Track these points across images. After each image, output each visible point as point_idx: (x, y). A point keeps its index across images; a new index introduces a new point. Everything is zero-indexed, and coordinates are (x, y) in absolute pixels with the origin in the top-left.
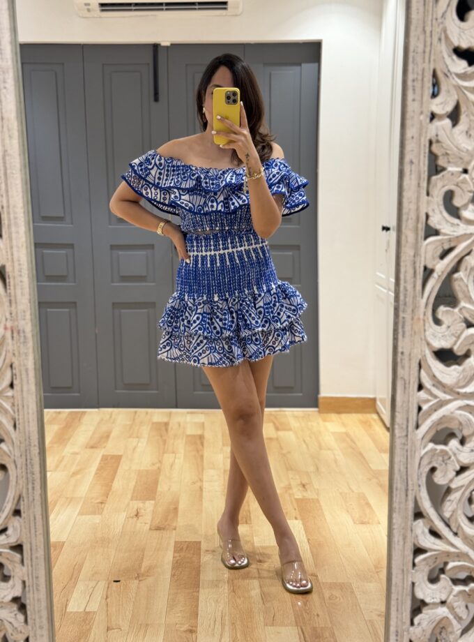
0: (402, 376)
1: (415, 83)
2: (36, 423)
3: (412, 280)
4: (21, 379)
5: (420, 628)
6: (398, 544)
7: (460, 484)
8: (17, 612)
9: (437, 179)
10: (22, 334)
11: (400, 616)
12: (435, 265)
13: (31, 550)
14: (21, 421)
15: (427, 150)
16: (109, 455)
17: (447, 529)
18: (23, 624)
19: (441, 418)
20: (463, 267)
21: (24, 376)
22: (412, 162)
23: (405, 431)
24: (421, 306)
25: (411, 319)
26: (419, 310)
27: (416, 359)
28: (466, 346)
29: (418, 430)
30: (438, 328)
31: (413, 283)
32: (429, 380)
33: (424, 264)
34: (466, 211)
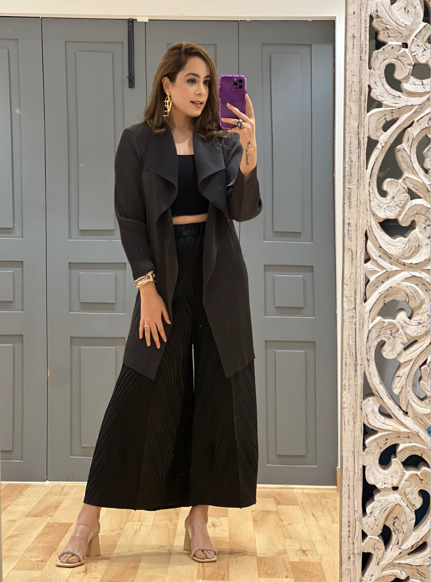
3: (357, 151)
5: (372, 517)
7: (408, 358)
9: (378, 52)
11: (351, 504)
12: (378, 137)
15: (368, 25)
17: (397, 407)
19: (388, 290)
20: (405, 139)
22: (354, 36)
23: (354, 303)
24: (365, 177)
25: (357, 189)
26: (363, 180)
27: (362, 230)
28: (410, 217)
29: (366, 303)
30: (383, 200)
31: (358, 154)
32: (375, 251)
33: (368, 135)
34: (407, 84)
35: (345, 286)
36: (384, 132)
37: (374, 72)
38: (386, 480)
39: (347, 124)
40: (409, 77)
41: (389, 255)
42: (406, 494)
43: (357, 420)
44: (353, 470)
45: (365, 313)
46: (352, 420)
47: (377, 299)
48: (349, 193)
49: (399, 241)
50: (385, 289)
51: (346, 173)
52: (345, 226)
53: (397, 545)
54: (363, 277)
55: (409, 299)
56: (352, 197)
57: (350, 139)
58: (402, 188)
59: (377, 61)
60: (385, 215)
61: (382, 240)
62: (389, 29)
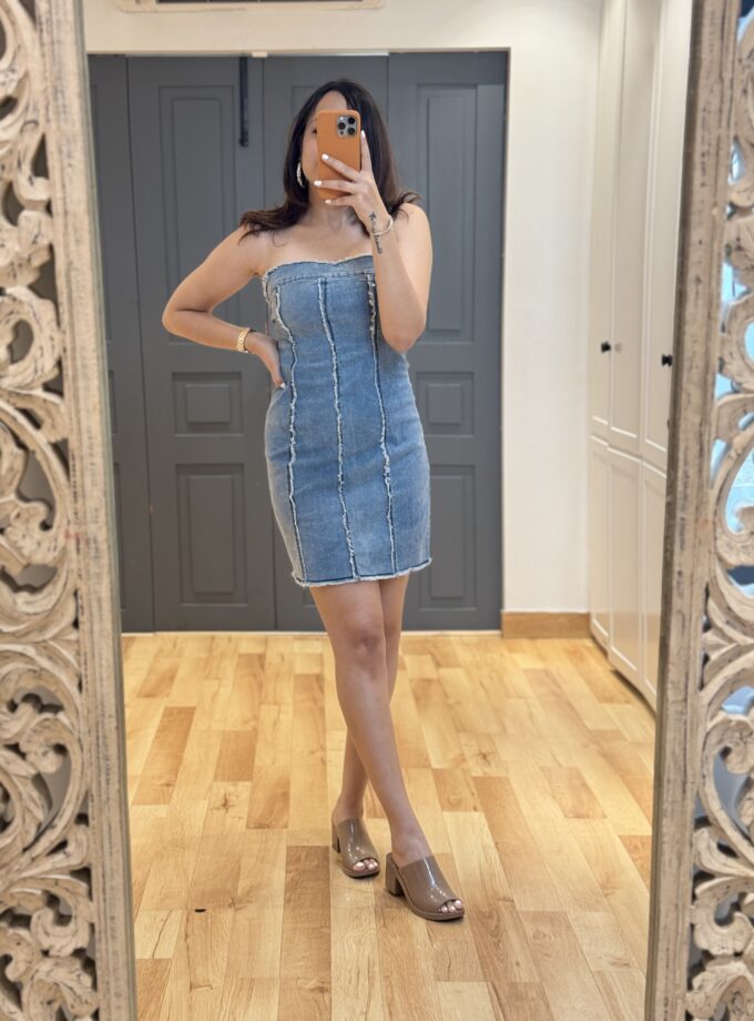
0: (678, 608)
1: (706, 159)
2: (112, 680)
3: (697, 461)
4: (91, 614)
5: (702, 995)
6: (670, 866)
8: (80, 972)
9: (738, 306)
10: (92, 545)
11: (671, 976)
13: (104, 876)
14: (89, 678)
16: (176, 708)
17: (745, 843)
18: (90, 990)
19: (739, 673)
21: (95, 609)
22: (698, 280)
23: (683, 693)
24: (709, 502)
25: (695, 521)
26: (706, 507)
27: (701, 583)
29: (703, 692)
30: (735, 536)
31: (700, 465)
32: (721, 614)
35: (670, 666)
37: (729, 337)
38: (724, 943)
39: (683, 417)
41: (742, 621)
43: (682, 859)
44: (676, 929)
45: (702, 707)
46: (675, 861)
48: (682, 526)
50: (735, 671)
51: (678, 496)
54: (699, 653)
57: (686, 443)
59: (736, 319)
60: (738, 560)
61: (733, 597)
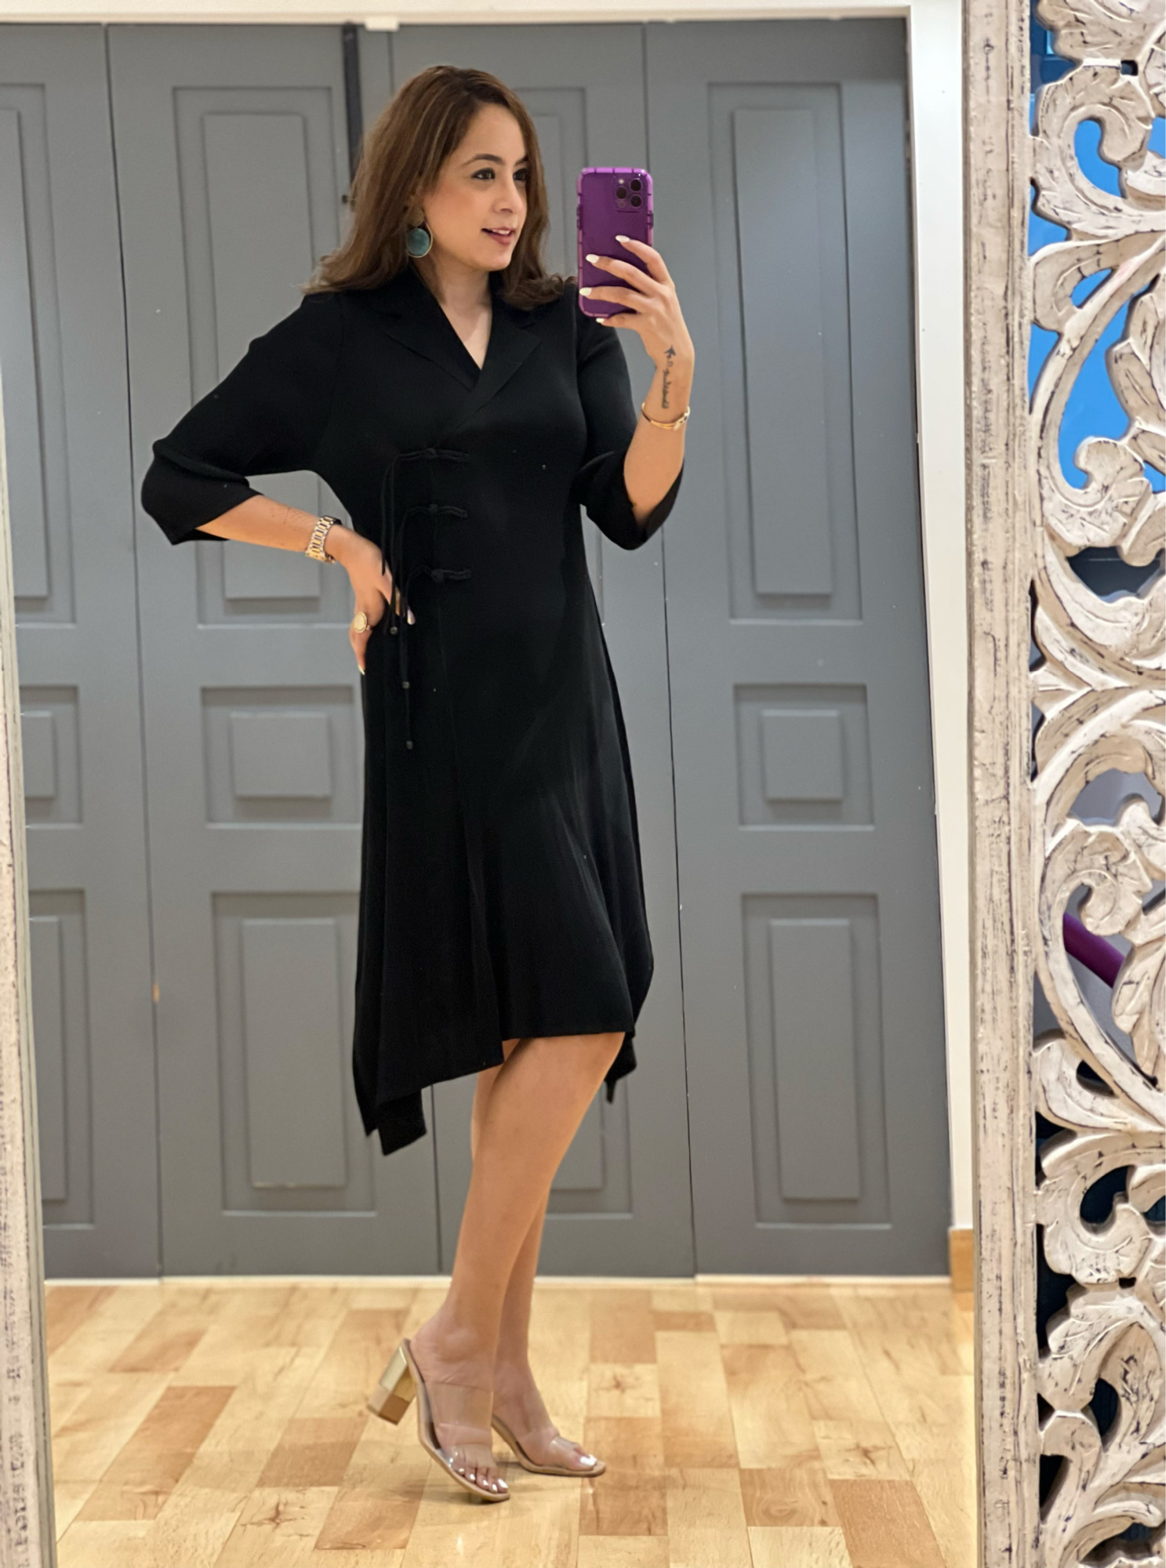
0: (987, 631)
3: (1003, 362)
5: (1066, 1362)
7: (1155, 933)
9: (1057, 87)
12: (1061, 322)
15: (1027, 13)
17: (1126, 1067)
19: (1096, 742)
20: (1134, 326)
22: (988, 45)
23: (1002, 783)
24: (1028, 434)
25: (1004, 468)
26: (1022, 443)
27: (1021, 580)
28: (1154, 540)
29: (1036, 781)
30: (1076, 494)
31: (1005, 371)
32: (1059, 637)
33: (1032, 318)
34: (1138, 173)
35: (977, 735)
36: (1076, 309)
37: (1045, 141)
38: (1100, 1260)
39: (974, 287)
40: (1142, 152)
41: (1097, 648)
42: (1158, 1296)
43: (1018, 1102)
44: (1011, 1236)
45: (1035, 808)
46: (1005, 1105)
47: (1067, 771)
48: (984, 479)
49: (1125, 608)
50: (1089, 740)
51: (975, 425)
52: (973, 571)
53: (1135, 1434)
54: (1025, 708)
55: (1156, 768)
56: (990, 491)
57: (982, 331)
58: (1132, 460)
59: (1055, 111)
60: (1082, 537)
61: (1077, 606)
62: (1083, 23)
